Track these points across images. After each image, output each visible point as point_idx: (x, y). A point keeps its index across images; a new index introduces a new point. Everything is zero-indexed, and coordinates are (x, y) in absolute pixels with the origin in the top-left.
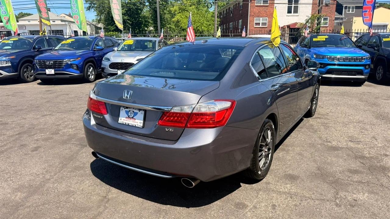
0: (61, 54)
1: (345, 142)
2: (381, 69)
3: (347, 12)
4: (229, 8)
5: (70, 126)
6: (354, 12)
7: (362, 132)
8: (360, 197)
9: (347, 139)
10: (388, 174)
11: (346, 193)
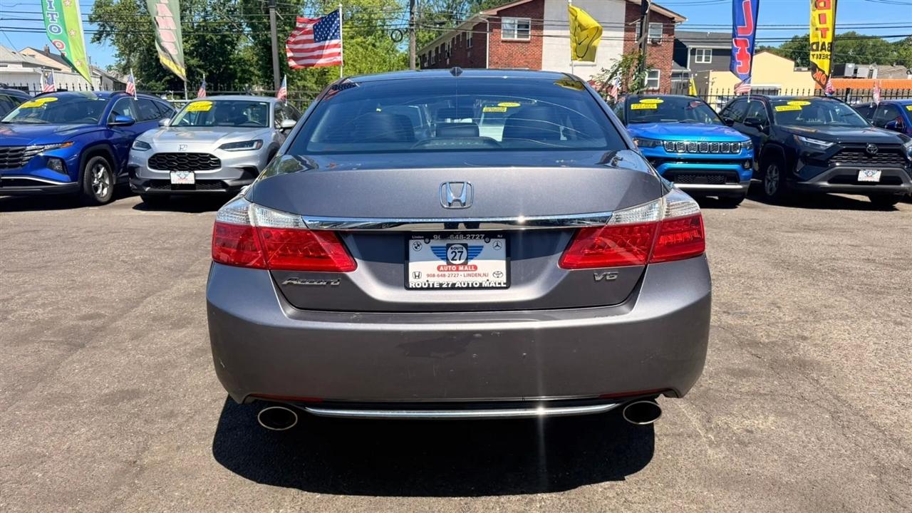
0: (18, 133)
1: (715, 315)
2: (774, 172)
3: (696, 62)
4: (443, 45)
5: (40, 302)
6: (710, 62)
7: (747, 294)
8: (758, 424)
9: (717, 308)
10: (812, 375)
11: (728, 417)
